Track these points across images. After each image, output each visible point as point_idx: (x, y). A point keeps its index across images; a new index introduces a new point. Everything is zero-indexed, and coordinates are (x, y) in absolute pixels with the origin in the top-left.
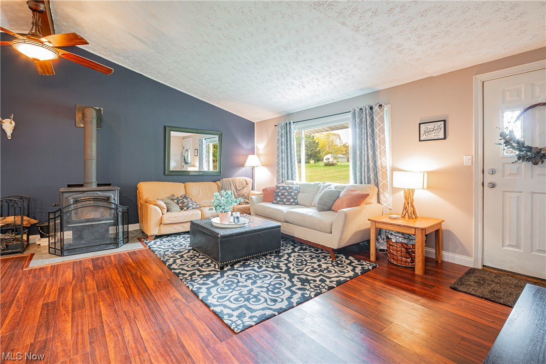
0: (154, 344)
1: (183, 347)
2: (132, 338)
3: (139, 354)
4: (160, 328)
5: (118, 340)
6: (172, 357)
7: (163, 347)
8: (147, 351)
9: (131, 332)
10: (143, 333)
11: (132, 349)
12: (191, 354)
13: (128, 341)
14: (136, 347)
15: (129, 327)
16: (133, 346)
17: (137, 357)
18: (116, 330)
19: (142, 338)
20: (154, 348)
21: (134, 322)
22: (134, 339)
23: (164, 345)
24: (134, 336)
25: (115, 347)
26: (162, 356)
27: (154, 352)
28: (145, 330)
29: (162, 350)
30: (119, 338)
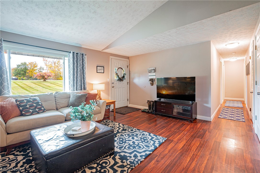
0: (189, 154)
1: (183, 147)
2: (194, 161)
3: (196, 155)
4: (181, 156)
5: (199, 165)
6: (189, 147)
7: (188, 151)
8: (193, 154)
9: (192, 164)
10: (188, 160)
11: (197, 158)
12: (184, 144)
13: (196, 161)
14: (195, 157)
15: (190, 167)
16: (196, 158)
17: (198, 154)
18: (197, 170)
19: (191, 158)
20: (191, 153)
21: (186, 167)
22: (193, 161)
23: (187, 151)
24: (193, 162)
25: (203, 163)
26: (191, 150)
27: (192, 152)
28: (186, 160)
29: (189, 151)
30: (198, 166)
